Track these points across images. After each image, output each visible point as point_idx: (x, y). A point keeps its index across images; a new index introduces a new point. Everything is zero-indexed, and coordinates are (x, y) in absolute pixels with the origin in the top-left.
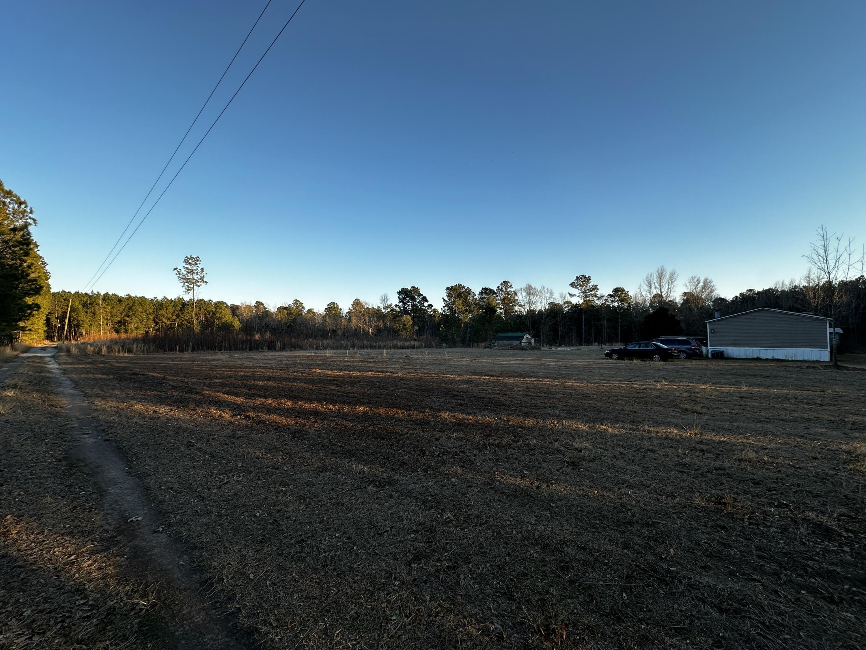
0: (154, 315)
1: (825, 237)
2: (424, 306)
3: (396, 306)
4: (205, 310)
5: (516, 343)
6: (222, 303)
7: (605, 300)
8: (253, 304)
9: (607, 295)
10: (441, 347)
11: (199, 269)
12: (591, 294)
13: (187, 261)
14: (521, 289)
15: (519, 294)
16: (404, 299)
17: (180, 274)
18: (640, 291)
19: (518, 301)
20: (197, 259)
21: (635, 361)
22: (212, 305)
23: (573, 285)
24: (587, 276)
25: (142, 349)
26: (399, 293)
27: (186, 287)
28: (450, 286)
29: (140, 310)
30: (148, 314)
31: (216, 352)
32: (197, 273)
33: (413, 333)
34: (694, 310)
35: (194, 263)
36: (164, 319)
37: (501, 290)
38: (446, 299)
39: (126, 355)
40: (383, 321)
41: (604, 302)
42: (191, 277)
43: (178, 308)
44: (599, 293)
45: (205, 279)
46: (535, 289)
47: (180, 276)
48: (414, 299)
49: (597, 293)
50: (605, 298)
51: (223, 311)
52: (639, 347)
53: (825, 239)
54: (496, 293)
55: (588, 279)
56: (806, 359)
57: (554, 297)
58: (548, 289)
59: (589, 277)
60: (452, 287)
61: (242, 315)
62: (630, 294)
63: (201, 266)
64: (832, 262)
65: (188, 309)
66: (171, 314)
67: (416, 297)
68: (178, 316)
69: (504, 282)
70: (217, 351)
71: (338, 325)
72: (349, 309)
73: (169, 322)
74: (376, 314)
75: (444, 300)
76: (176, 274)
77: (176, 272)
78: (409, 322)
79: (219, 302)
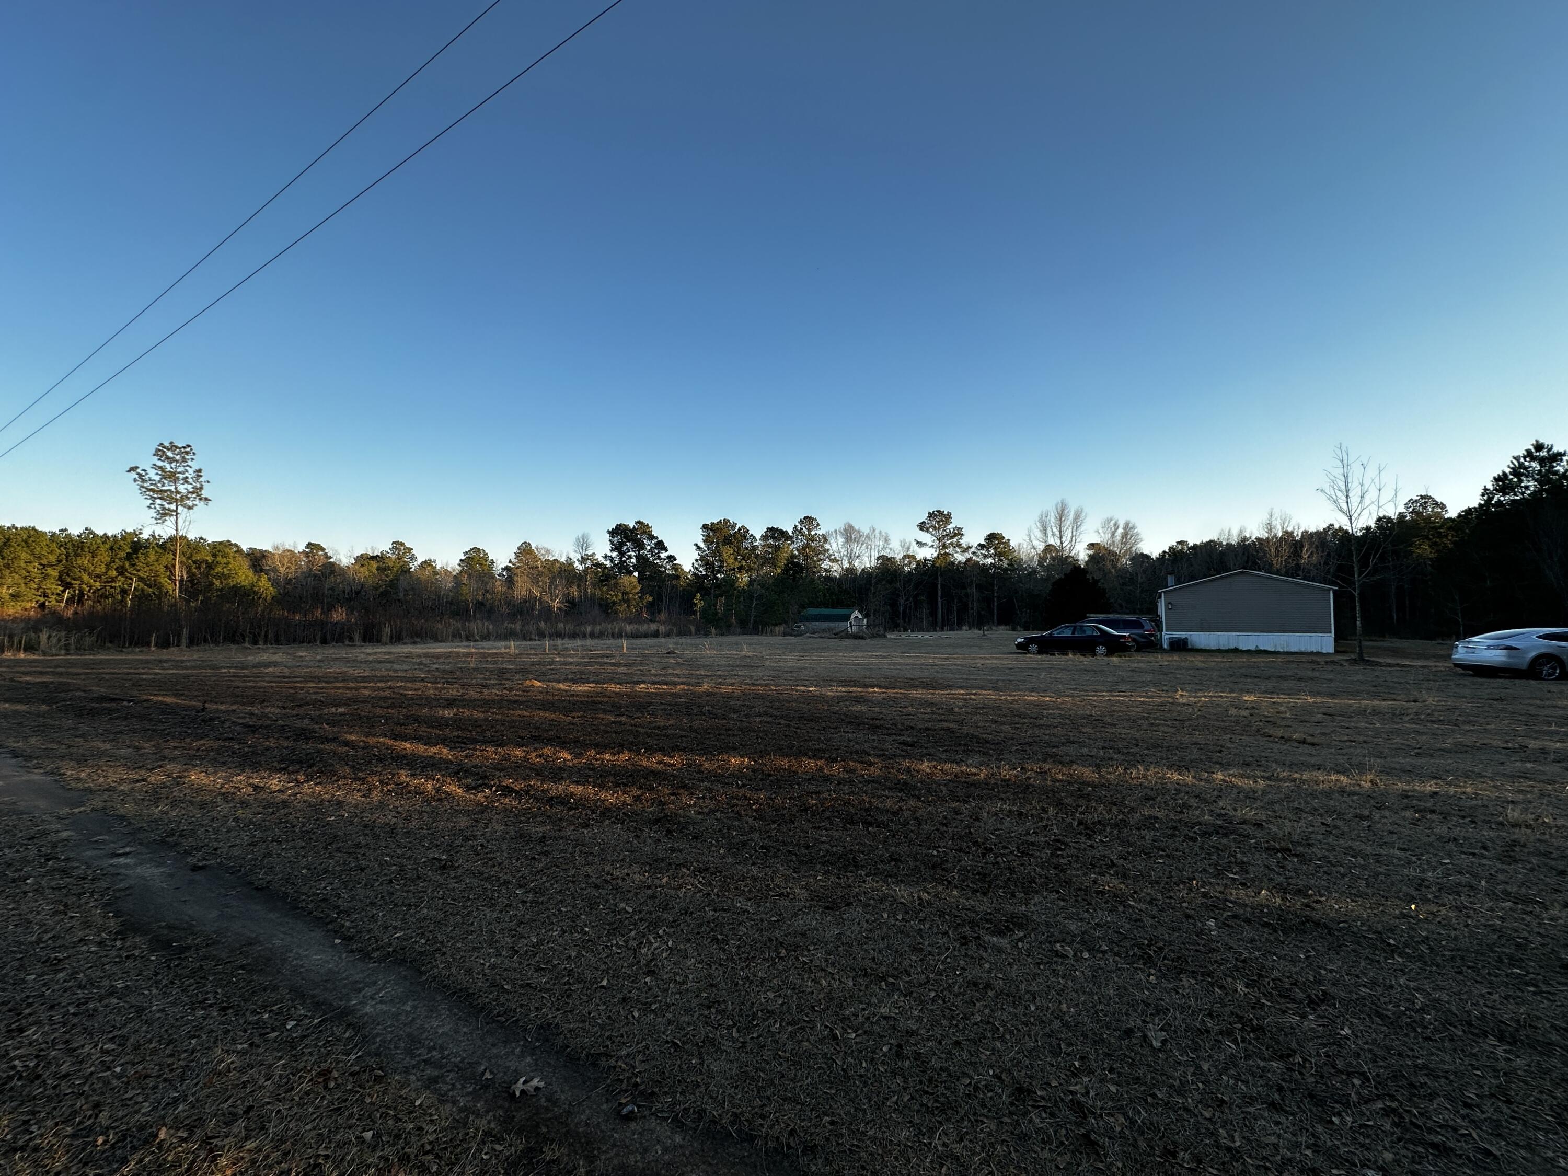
0: (60, 567)
1: (1345, 462)
2: (659, 558)
3: (606, 557)
4: (189, 558)
5: (841, 626)
6: (229, 544)
7: (974, 553)
8: (301, 547)
9: (976, 545)
10: (707, 634)
11: (191, 471)
12: (952, 544)
13: (160, 452)
14: (836, 531)
15: (832, 540)
16: (622, 544)
17: (144, 481)
18: (1030, 540)
19: (830, 552)
20: (186, 451)
21: (1070, 656)
22: (205, 549)
23: (922, 527)
24: (945, 513)
25: (63, 642)
26: (612, 533)
27: (158, 507)
28: (708, 523)
29: (23, 556)
30: (44, 566)
31: (247, 648)
32: (186, 480)
33: (641, 608)
34: (1111, 572)
35: (178, 457)
36: (85, 577)
37: (800, 531)
38: (702, 545)
39: (22, 656)
40: (579, 586)
41: (971, 555)
42: (172, 488)
43: (123, 554)
44: (964, 542)
45: (204, 493)
46: (859, 532)
47: (145, 485)
48: (641, 546)
49: (961, 542)
50: (973, 550)
51: (231, 561)
52: (1073, 633)
53: (1344, 465)
54: (791, 538)
55: (947, 518)
56: (1303, 649)
57: (890, 546)
58: (880, 533)
59: (949, 515)
60: (712, 524)
61: (275, 570)
62: (1012, 544)
63: (195, 465)
64: (1355, 499)
65: (146, 555)
66: (103, 566)
67: (645, 541)
68: (121, 571)
69: (805, 518)
70: (247, 645)
71: (487, 591)
72: (510, 562)
73: (98, 584)
74: (564, 572)
75: (698, 548)
76: (135, 480)
77: (134, 475)
78: (635, 587)
79: (221, 543)
